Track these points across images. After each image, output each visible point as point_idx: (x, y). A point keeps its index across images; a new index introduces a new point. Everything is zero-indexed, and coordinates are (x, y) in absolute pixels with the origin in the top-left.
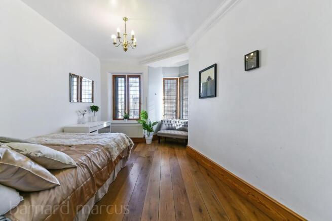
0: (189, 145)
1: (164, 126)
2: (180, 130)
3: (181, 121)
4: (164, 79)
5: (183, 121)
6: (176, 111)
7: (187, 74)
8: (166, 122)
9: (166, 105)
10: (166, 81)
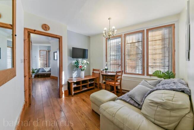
0: (51, 75)
1: (40, 71)
2: (48, 71)
3: (48, 68)
4: (40, 50)
5: (49, 68)
6: (46, 64)
7: (50, 50)
8: (41, 69)
9: (41, 62)
10: (41, 51)
